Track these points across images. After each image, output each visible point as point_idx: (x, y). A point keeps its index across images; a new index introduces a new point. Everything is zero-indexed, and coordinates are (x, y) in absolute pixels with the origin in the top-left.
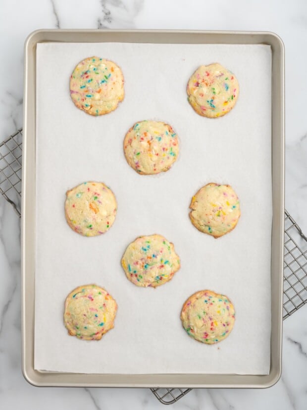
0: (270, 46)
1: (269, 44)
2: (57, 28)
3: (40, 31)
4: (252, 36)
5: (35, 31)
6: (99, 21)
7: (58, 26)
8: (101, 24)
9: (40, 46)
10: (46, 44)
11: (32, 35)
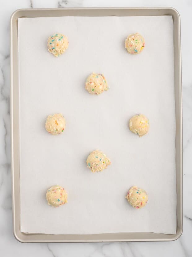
0: (171, 16)
1: (171, 15)
2: (30, 8)
3: (20, 10)
4: (159, 10)
5: (17, 10)
6: (59, 3)
7: (32, 6)
8: (60, 5)
9: (20, 20)
10: (24, 18)
11: (15, 13)
